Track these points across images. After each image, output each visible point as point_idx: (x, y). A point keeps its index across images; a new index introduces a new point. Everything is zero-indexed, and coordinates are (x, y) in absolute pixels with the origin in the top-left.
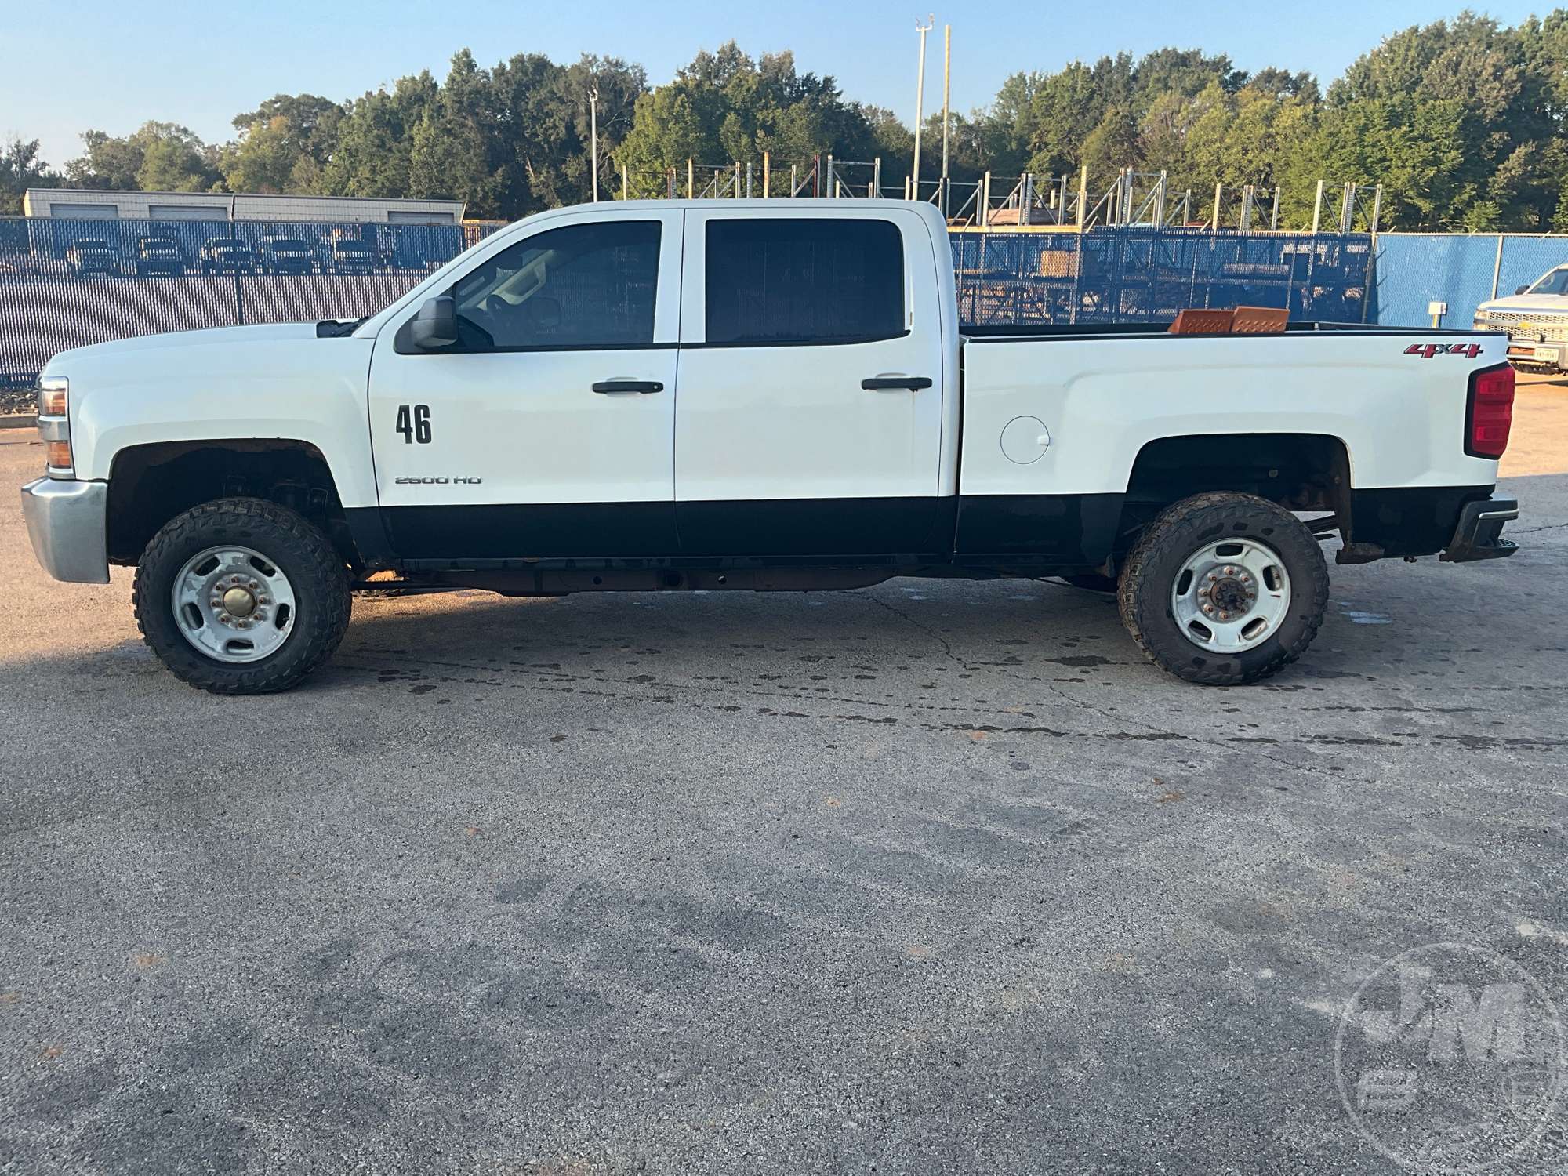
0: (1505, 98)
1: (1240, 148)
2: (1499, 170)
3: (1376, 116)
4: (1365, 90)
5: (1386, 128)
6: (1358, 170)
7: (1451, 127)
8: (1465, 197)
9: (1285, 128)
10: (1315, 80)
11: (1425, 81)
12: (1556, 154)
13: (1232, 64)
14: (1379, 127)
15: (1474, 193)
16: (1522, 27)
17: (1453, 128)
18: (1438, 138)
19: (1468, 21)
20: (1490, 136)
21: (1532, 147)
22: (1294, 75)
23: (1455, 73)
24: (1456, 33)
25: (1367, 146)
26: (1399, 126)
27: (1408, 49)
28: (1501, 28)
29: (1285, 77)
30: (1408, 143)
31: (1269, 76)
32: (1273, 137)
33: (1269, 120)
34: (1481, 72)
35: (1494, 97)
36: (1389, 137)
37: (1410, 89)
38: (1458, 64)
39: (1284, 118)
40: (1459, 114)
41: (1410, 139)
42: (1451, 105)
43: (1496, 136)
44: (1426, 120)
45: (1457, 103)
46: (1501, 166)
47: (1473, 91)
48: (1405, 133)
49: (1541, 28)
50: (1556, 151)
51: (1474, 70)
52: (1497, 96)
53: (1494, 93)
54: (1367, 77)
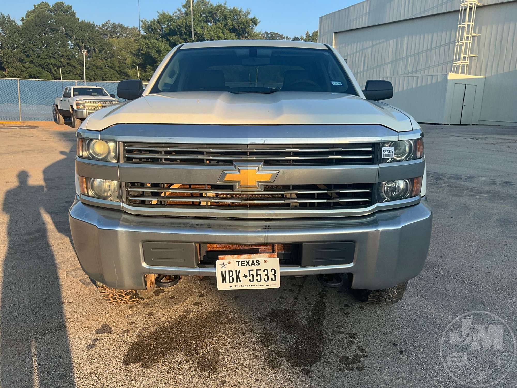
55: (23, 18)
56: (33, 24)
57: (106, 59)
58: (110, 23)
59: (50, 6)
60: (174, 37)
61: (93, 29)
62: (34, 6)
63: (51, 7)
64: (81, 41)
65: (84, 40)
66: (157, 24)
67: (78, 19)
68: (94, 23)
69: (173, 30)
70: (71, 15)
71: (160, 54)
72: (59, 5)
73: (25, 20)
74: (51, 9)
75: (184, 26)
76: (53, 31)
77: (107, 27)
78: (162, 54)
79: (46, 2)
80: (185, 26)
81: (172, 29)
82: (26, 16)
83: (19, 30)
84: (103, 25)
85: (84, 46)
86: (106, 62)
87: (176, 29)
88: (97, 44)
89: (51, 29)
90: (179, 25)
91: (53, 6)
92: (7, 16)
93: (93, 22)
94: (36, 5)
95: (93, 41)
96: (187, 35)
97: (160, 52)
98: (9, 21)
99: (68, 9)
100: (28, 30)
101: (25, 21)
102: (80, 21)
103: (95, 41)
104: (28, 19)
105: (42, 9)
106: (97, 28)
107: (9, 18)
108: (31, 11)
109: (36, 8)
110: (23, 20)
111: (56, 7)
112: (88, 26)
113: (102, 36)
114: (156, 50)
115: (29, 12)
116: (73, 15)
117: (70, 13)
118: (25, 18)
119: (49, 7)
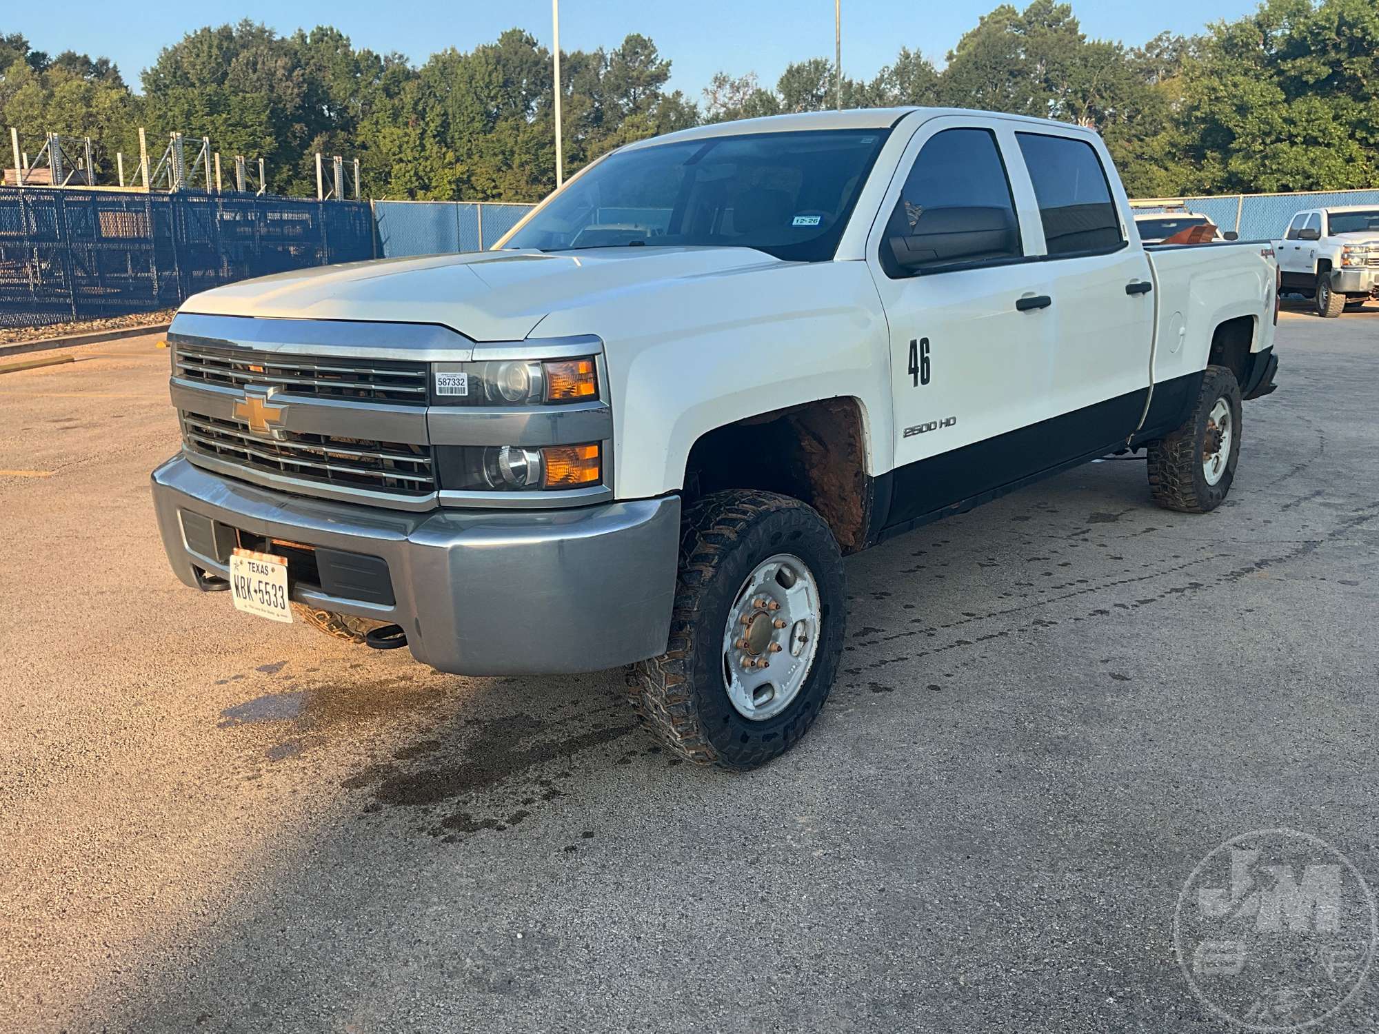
0: (298, 95)
1: (64, 125)
2: (304, 155)
3: (196, 102)
4: (179, 79)
5: (207, 114)
6: (191, 149)
7: (262, 117)
8: (284, 176)
9: (104, 109)
10: (115, 66)
11: (230, 76)
12: (342, 144)
13: (29, 44)
14: (200, 113)
15: (291, 173)
16: (292, 38)
17: (264, 117)
18: (252, 125)
19: (248, 28)
20: (292, 126)
21: (326, 138)
22: (94, 61)
23: (255, 71)
24: (241, 37)
25: (195, 129)
26: (219, 113)
27: (210, 47)
28: (277, 37)
29: (86, 61)
30: (230, 128)
31: (70, 60)
32: (95, 116)
33: (87, 101)
34: (275, 72)
35: (290, 94)
36: (213, 122)
37: (221, 82)
38: (255, 64)
39: (102, 99)
40: (267, 106)
41: (230, 125)
42: (257, 97)
43: (297, 126)
44: (240, 109)
45: (263, 97)
46: (306, 152)
47: (272, 88)
48: (226, 120)
49: (308, 41)
50: (342, 141)
51: (269, 70)
52: (292, 94)
53: (289, 91)
54: (178, 68)
55: (951, 53)
56: (970, 65)
57: (1142, 137)
58: (1168, 39)
59: (1017, 15)
60: (1298, 62)
61: (1117, 59)
62: (979, 21)
63: (1021, 15)
64: (1080, 95)
65: (1089, 91)
66: (1251, 30)
67: (1084, 37)
68: (1122, 43)
69: (1297, 41)
70: (1066, 30)
71: (1244, 116)
72: (1040, 7)
73: (956, 56)
74: (1020, 22)
75: (1332, 24)
76: (1015, 77)
77: (1157, 51)
78: (1252, 113)
79: (1009, 6)
80: (1336, 24)
81: (1294, 39)
82: (959, 46)
83: (936, 85)
84: (1150, 47)
85: (1089, 107)
86: (1141, 147)
87: (1305, 38)
88: (1122, 100)
89: (1011, 73)
90: (1316, 24)
91: (1025, 14)
92: (914, 54)
93: (1120, 42)
94: (985, 15)
95: (1111, 91)
96: (1344, 50)
97: (1248, 109)
98: (918, 65)
99: (1061, 16)
100: (955, 81)
101: (954, 60)
102: (1087, 41)
103: (1117, 92)
104: (963, 52)
105: (997, 25)
106: (1131, 56)
107: (919, 57)
108: (971, 33)
109: (983, 24)
110: (950, 57)
111: (1032, 15)
112: (1106, 55)
113: (1140, 77)
114: (1236, 105)
115: (968, 36)
116: (1072, 28)
117: (1064, 25)
118: (955, 53)
119: (1014, 17)
